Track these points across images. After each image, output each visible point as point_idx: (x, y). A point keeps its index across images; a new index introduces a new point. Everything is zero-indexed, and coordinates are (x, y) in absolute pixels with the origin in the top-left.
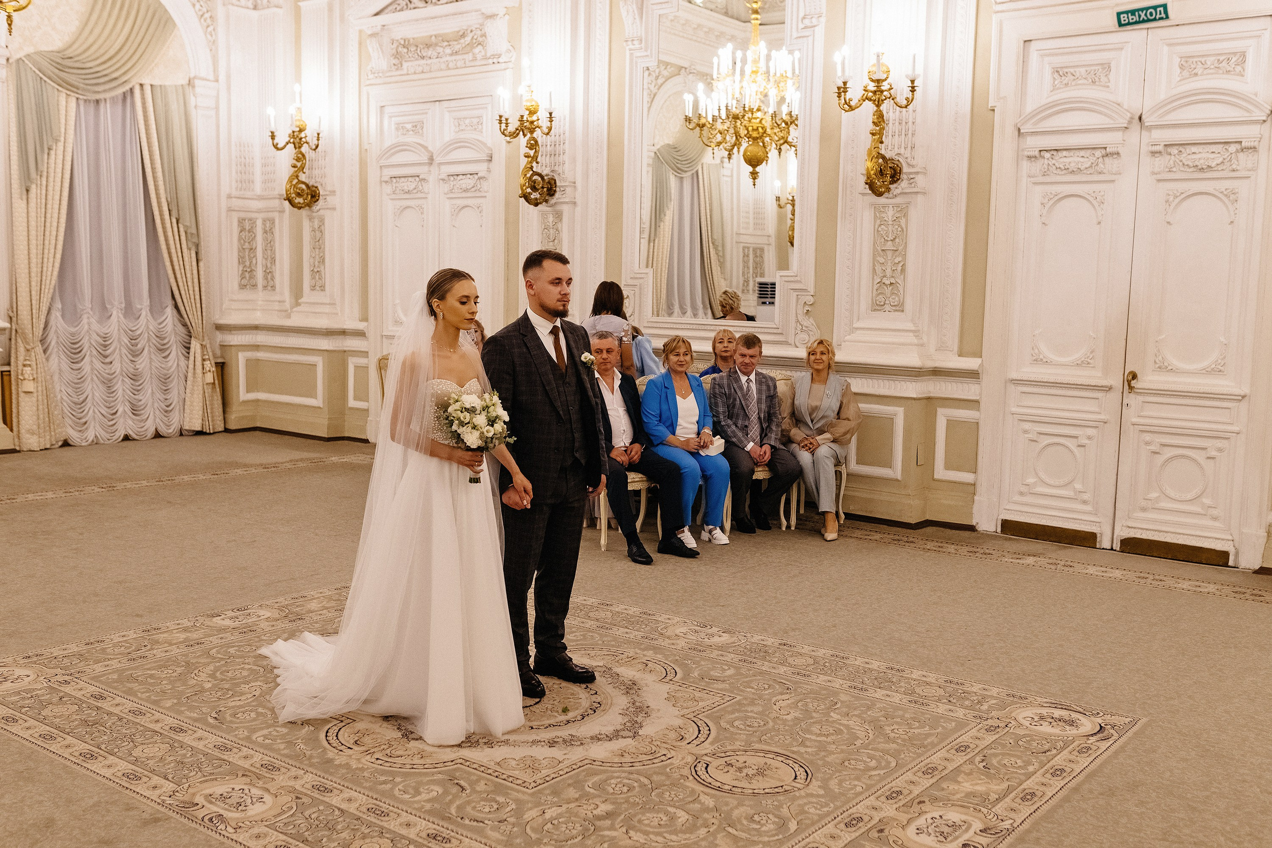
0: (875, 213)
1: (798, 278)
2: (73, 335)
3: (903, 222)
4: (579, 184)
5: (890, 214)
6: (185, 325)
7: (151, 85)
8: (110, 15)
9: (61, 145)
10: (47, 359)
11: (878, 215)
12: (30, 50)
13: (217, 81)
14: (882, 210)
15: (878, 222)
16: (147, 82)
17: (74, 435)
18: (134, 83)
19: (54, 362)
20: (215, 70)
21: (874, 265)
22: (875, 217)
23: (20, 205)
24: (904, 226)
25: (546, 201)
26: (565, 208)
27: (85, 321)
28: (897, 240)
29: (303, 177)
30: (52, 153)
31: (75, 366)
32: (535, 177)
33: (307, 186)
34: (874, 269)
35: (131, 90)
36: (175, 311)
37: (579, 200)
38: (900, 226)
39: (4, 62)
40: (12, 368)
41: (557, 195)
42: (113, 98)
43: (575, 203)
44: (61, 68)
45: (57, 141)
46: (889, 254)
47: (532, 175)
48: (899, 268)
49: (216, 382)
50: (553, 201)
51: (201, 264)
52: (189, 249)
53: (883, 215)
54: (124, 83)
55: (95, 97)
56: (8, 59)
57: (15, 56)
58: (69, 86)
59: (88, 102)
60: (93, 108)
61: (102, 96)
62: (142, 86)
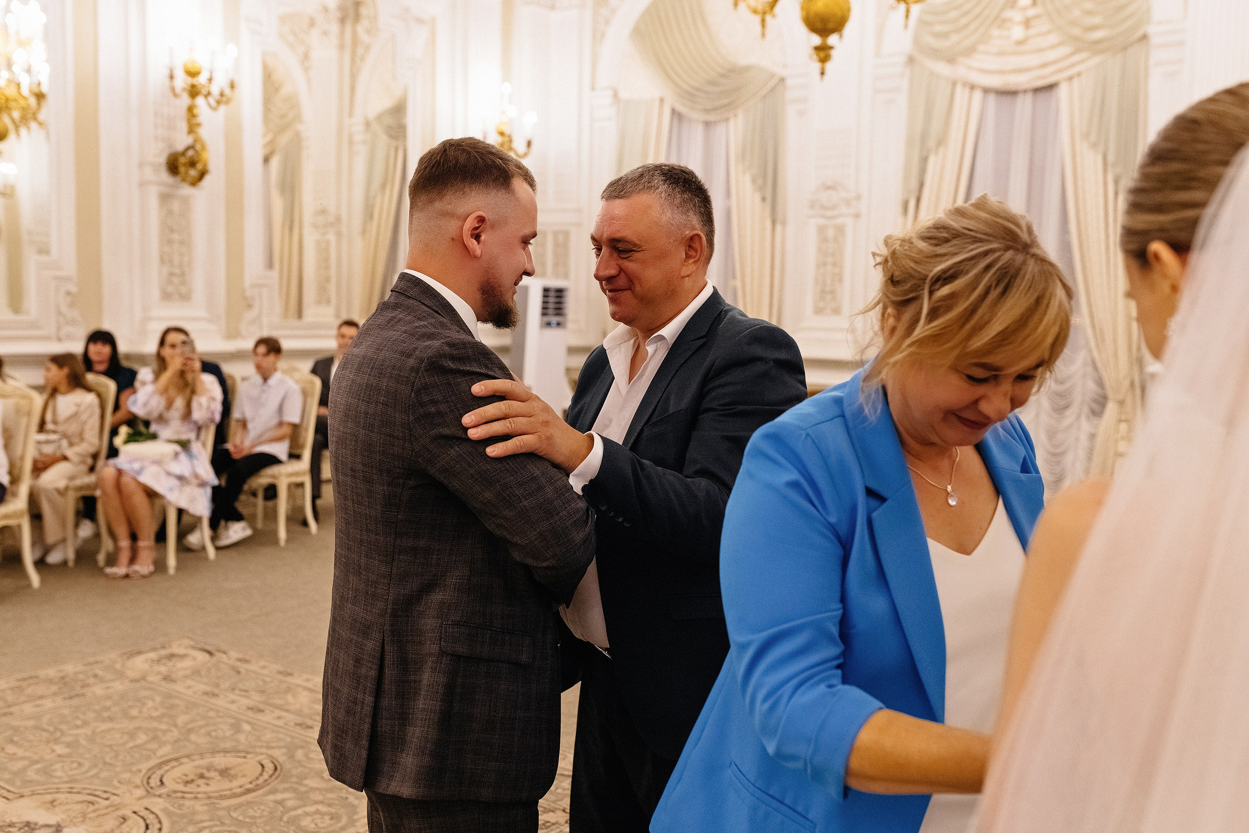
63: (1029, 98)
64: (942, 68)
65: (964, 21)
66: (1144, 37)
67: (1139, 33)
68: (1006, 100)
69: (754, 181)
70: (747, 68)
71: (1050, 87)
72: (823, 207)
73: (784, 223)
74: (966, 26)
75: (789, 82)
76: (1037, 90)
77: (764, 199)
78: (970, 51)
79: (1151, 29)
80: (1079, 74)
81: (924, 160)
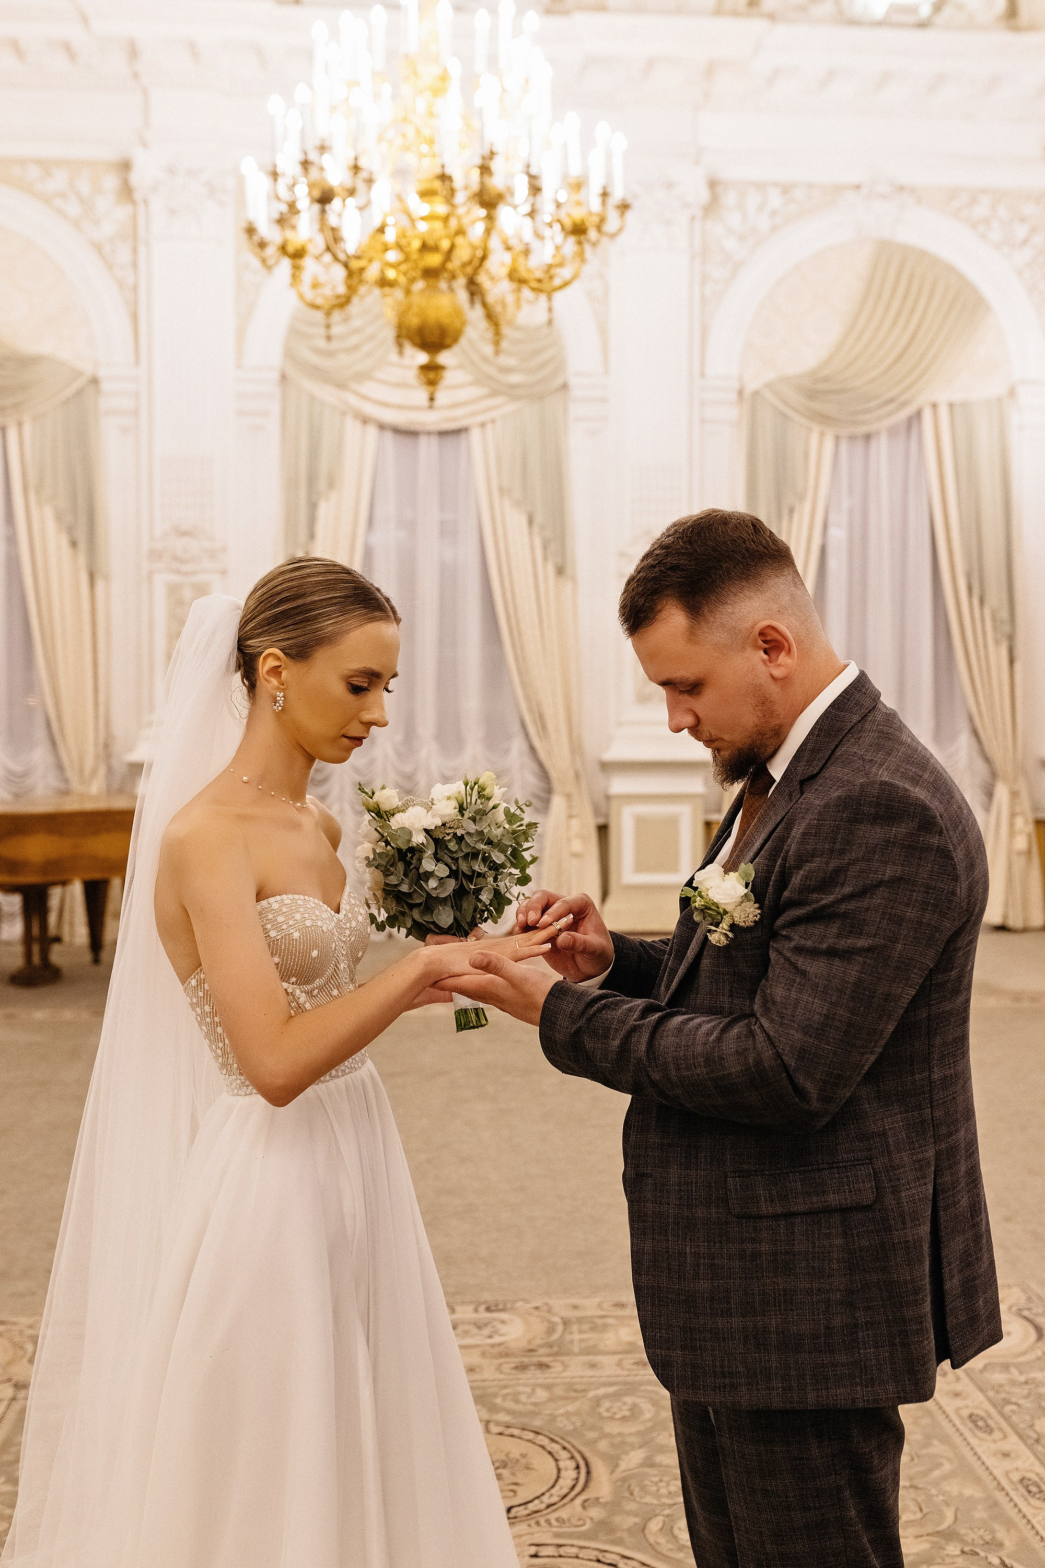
6: (987, 759)
7: (951, 406)
8: (887, 308)
9: (808, 505)
16: (942, 397)
18: (922, 400)
30: (796, 516)
35: (919, 414)
36: (973, 741)
39: (734, 396)
42: (893, 432)
44: (812, 394)
45: (802, 498)
49: (1035, 850)
51: (1018, 666)
52: (997, 643)
54: (904, 404)
55: (862, 430)
56: (740, 393)
57: (750, 387)
58: (823, 419)
59: (852, 438)
60: (859, 447)
61: (873, 428)
62: (934, 406)
63: (434, 441)
64: (327, 394)
65: (354, 340)
66: (565, 387)
67: (559, 382)
68: (406, 441)
69: (59, 518)
70: (36, 360)
71: (457, 432)
72: (176, 558)
73: (107, 578)
74: (356, 347)
75: (106, 386)
76: (443, 434)
77: (74, 544)
78: (363, 376)
79: (573, 381)
80: (493, 421)
81: (313, 507)
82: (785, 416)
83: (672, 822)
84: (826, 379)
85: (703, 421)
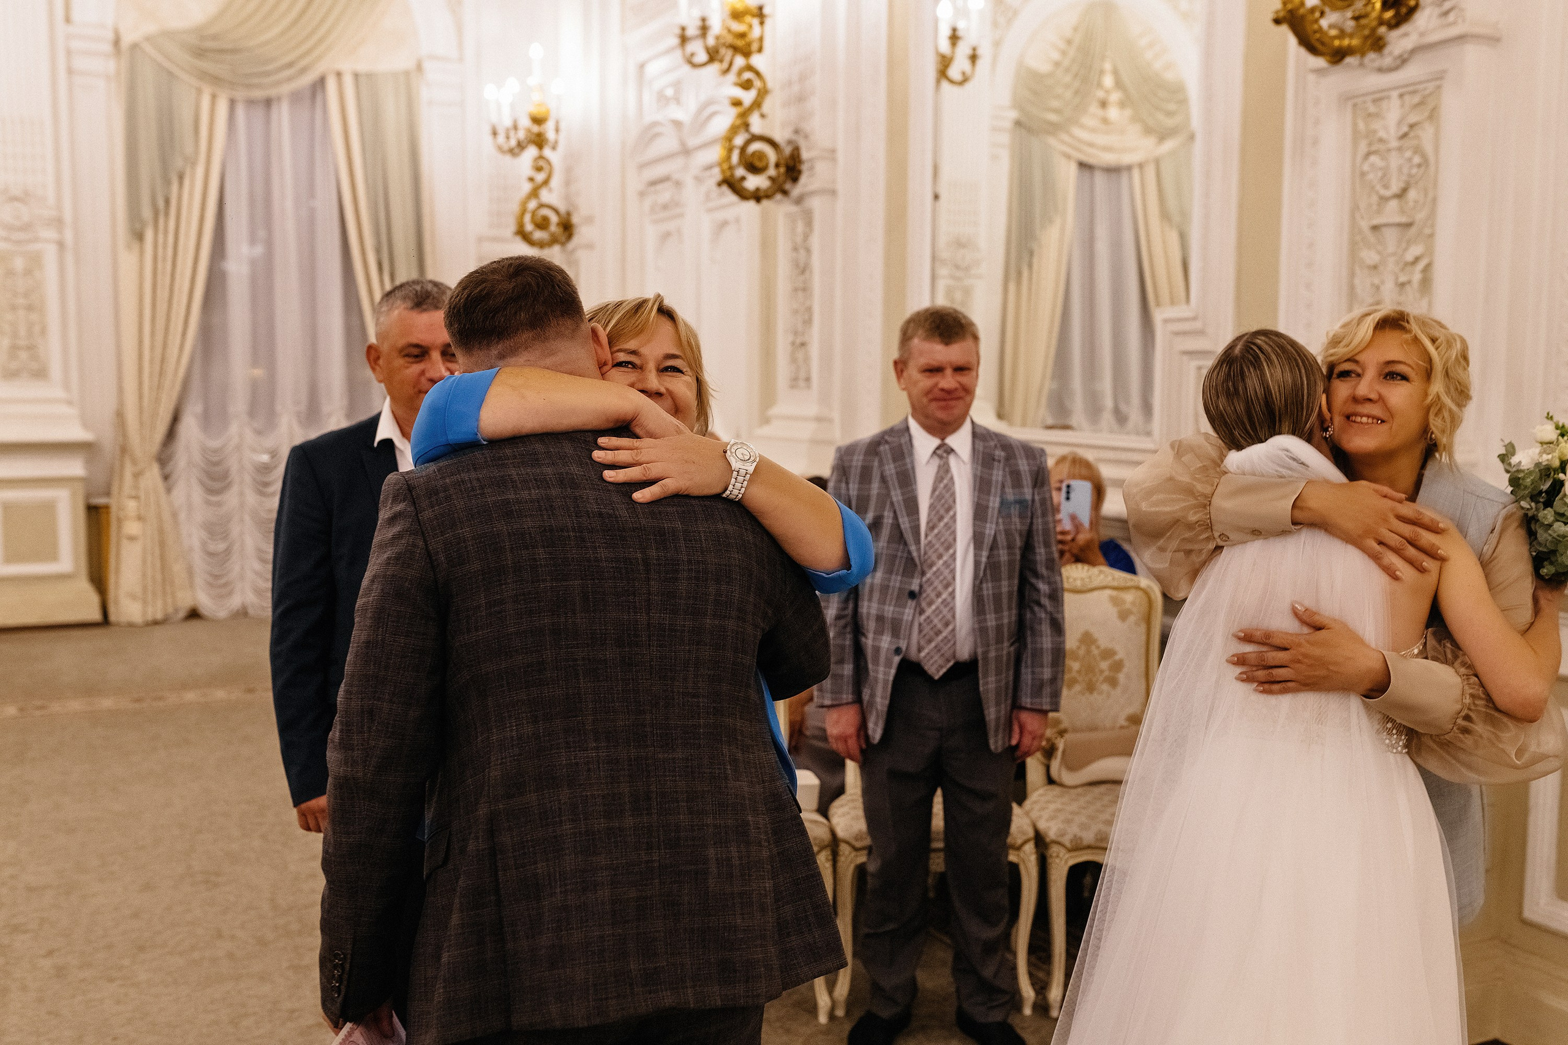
0: (1355, 125)
1: (1198, 325)
2: (215, 451)
3: (1426, 135)
4: (840, 156)
5: (1393, 114)
7: (356, 76)
9: (200, 167)
10: (169, 490)
11: (1361, 125)
12: (151, 28)
13: (461, 59)
14: (1372, 109)
15: (1363, 148)
16: (347, 67)
17: (204, 601)
18: (324, 69)
19: (179, 493)
20: (460, 45)
21: (1352, 275)
22: (1356, 135)
23: (128, 261)
24: (1429, 149)
25: (785, 193)
26: (816, 204)
27: (234, 428)
28: (1412, 194)
29: (546, 196)
30: (186, 179)
31: (214, 499)
32: (756, 146)
33: (556, 211)
34: (1352, 287)
35: (321, 82)
37: (840, 187)
38: (1418, 150)
39: (108, 48)
40: (112, 502)
41: (803, 179)
42: (296, 98)
43: (833, 193)
44: (200, 53)
45: (194, 164)
46: (1391, 236)
47: (748, 143)
48: (1417, 277)
50: (796, 191)
53: (1376, 125)
54: (304, 70)
55: (258, 94)
56: (117, 42)
57: (127, 39)
58: (216, 80)
59: (250, 102)
60: (259, 113)
61: (272, 92)
62: (339, 75)
82: (170, 74)
83: (49, 508)
84: (215, 37)
85: (70, 71)
